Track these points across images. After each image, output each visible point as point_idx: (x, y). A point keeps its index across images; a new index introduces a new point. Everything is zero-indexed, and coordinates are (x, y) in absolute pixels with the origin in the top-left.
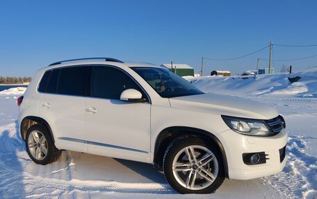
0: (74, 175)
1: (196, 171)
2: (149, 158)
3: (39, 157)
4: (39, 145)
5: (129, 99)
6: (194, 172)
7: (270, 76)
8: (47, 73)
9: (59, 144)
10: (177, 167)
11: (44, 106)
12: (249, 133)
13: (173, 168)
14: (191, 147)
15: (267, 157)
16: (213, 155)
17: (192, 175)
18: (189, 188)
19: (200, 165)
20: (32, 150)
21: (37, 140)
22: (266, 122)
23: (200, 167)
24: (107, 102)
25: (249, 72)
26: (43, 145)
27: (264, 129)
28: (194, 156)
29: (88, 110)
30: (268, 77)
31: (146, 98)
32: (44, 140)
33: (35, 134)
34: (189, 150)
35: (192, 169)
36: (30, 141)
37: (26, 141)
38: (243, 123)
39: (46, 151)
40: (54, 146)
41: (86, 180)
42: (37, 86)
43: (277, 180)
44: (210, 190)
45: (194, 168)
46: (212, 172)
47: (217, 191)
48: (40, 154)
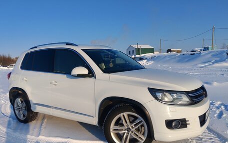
1: (130, 133)
3: (22, 118)
4: (21, 108)
5: (78, 75)
6: (128, 134)
7: (213, 52)
8: (27, 55)
11: (23, 79)
12: (172, 103)
13: (111, 130)
14: (125, 114)
15: (187, 122)
16: (143, 120)
17: (127, 136)
19: (133, 128)
20: (17, 112)
21: (20, 105)
22: (187, 93)
23: (133, 130)
24: (64, 76)
25: (196, 49)
26: (24, 108)
27: (186, 99)
28: (128, 121)
29: (51, 83)
30: (210, 52)
32: (25, 105)
33: (19, 100)
34: (124, 116)
35: (126, 131)
36: (16, 105)
38: (167, 94)
39: (26, 113)
40: (31, 109)
41: (50, 137)
42: (20, 65)
43: (201, 139)
45: (127, 130)
46: (143, 134)
48: (22, 115)
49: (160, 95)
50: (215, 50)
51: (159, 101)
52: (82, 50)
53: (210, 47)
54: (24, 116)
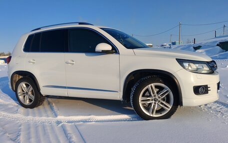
0: (58, 114)
1: (157, 102)
2: (119, 96)
3: (27, 102)
4: (27, 93)
5: (102, 51)
6: (155, 103)
8: (30, 37)
9: (44, 91)
10: (143, 101)
11: (30, 62)
13: (140, 101)
14: (153, 85)
15: (209, 89)
16: (170, 90)
17: (154, 106)
18: (152, 115)
19: (159, 98)
20: (21, 97)
21: (25, 90)
22: (207, 63)
23: (159, 99)
24: (82, 55)
25: (165, 44)
26: (30, 93)
27: (206, 69)
28: (155, 92)
29: (67, 63)
30: (179, 46)
31: (115, 50)
32: (31, 89)
33: (23, 85)
34: (151, 87)
35: (154, 101)
36: (19, 91)
37: (16, 91)
38: (192, 64)
39: (33, 98)
40: (40, 93)
41: (69, 116)
42: (23, 47)
44: (167, 116)
45: (155, 100)
46: (168, 101)
47: (172, 117)
48: (28, 100)
49: (186, 65)
50: (182, 44)
51: (187, 69)
52: (101, 28)
53: (177, 42)
54: (30, 100)
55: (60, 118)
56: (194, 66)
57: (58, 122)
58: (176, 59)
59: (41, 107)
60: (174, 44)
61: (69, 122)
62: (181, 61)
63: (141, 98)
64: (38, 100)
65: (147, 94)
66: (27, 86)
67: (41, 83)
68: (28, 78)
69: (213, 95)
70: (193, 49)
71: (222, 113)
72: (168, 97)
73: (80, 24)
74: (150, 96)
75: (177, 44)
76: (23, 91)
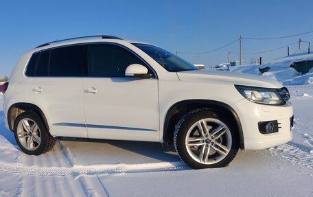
0: (75, 162)
1: (210, 145)
2: (158, 136)
3: (31, 147)
4: (30, 134)
5: (135, 75)
6: (207, 146)
7: (242, 67)
8: (35, 56)
9: (54, 131)
10: (190, 142)
11: (34, 90)
12: (262, 102)
14: (203, 121)
15: (279, 125)
16: (227, 127)
17: (206, 150)
18: (203, 163)
19: (213, 138)
20: (22, 140)
21: (28, 129)
22: (277, 91)
23: (213, 141)
25: (221, 65)
26: (35, 134)
27: (275, 98)
28: (207, 130)
29: (86, 91)
31: (152, 74)
32: (37, 127)
33: (25, 122)
34: (202, 124)
35: (205, 143)
36: (20, 130)
37: (15, 131)
38: (255, 92)
39: (39, 140)
40: (49, 134)
41: (90, 165)
42: (24, 70)
44: (224, 164)
45: (207, 142)
46: (225, 143)
47: (231, 164)
49: (248, 93)
51: (249, 99)
52: (133, 44)
53: (237, 62)
55: (77, 167)
56: (259, 95)
57: (75, 174)
58: (235, 86)
59: (50, 153)
60: (233, 64)
61: (89, 173)
62: (241, 89)
63: (187, 139)
64: (46, 143)
65: (196, 133)
66: (31, 123)
67: (51, 120)
68: (32, 112)
69: (284, 134)
70: (259, 71)
71: (297, 158)
72: (225, 137)
73: (104, 37)
74: (200, 136)
75: (238, 65)
76: (25, 131)
